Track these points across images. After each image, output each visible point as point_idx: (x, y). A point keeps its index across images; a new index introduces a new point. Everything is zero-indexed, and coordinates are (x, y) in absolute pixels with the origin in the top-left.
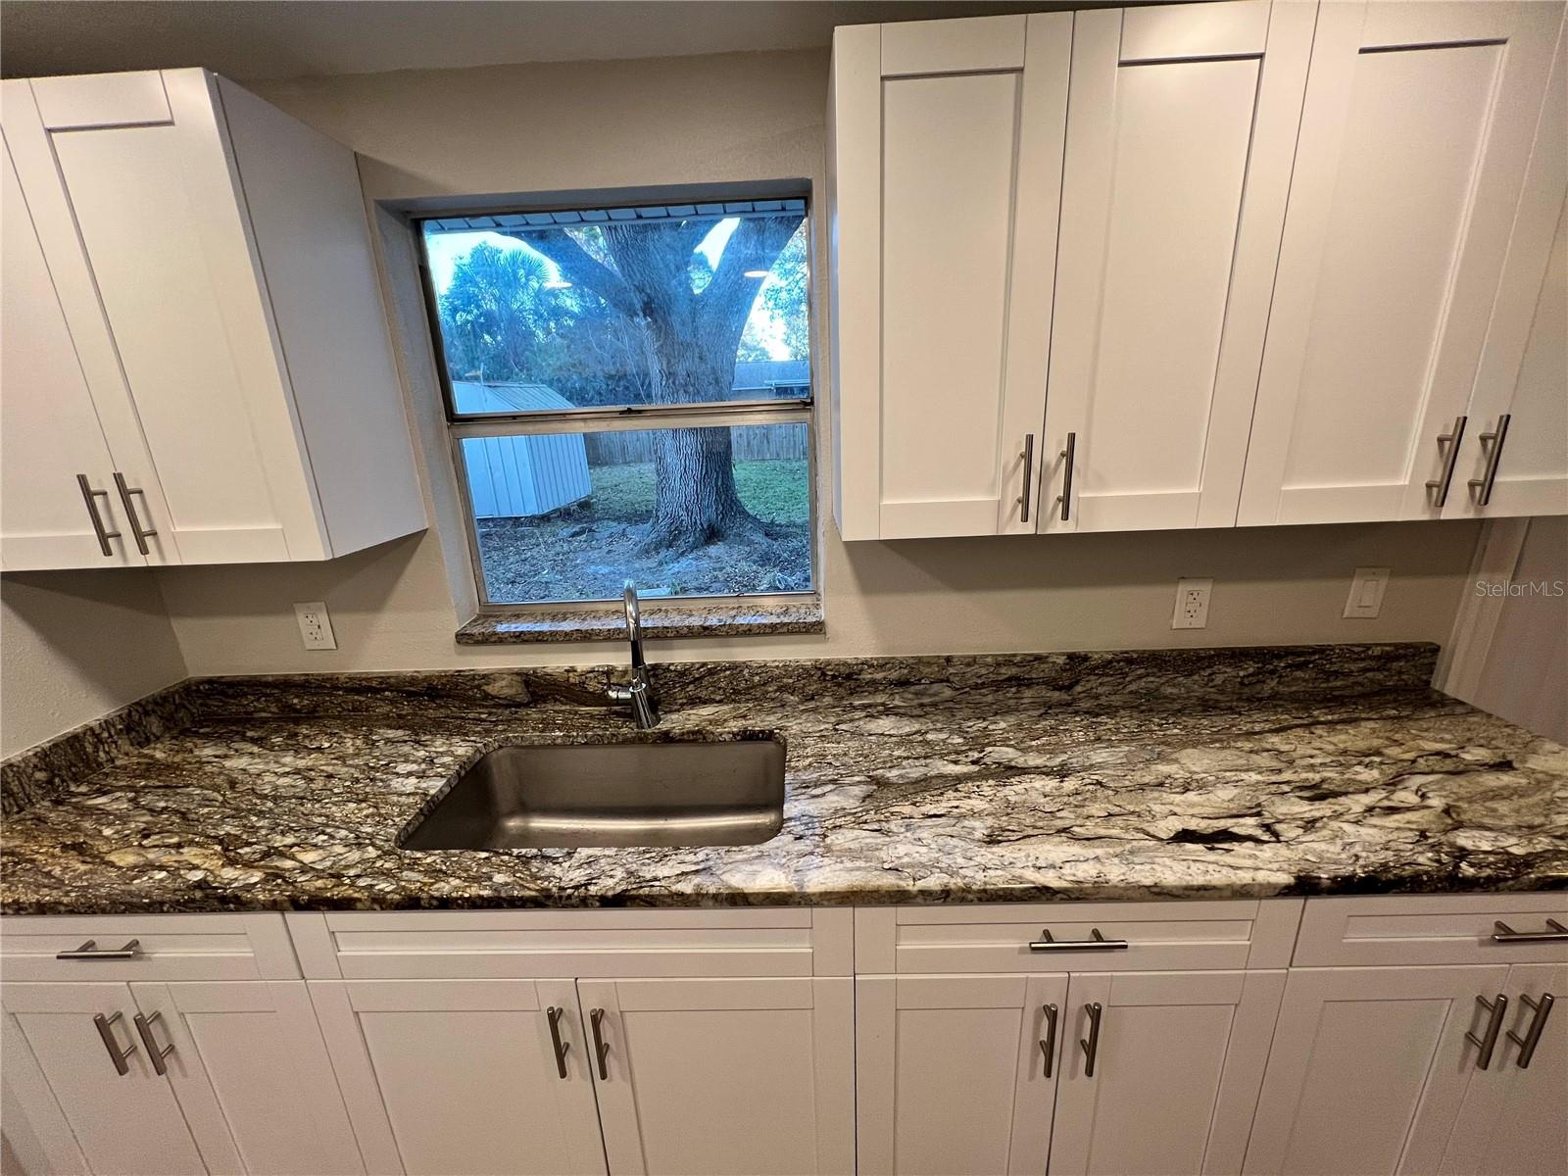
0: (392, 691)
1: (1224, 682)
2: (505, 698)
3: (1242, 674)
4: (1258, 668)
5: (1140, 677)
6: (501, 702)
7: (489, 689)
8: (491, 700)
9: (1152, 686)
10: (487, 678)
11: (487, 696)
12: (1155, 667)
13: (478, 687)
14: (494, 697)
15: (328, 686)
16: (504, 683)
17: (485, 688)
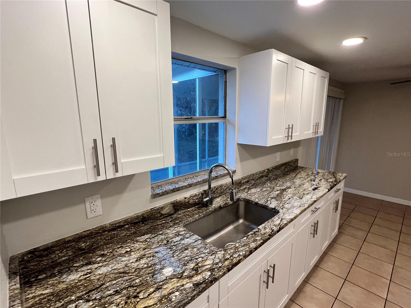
0: (128, 225)
2: (167, 214)
6: (166, 216)
7: (163, 212)
8: (163, 216)
10: (162, 208)
11: (162, 215)
13: (159, 213)
14: (164, 214)
15: (101, 231)
16: (167, 208)
17: (161, 212)
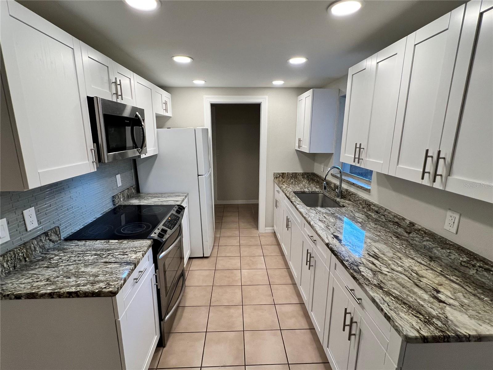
1: (454, 259)
3: (461, 259)
4: (468, 260)
5: (427, 241)
9: (431, 246)
12: (432, 238)
